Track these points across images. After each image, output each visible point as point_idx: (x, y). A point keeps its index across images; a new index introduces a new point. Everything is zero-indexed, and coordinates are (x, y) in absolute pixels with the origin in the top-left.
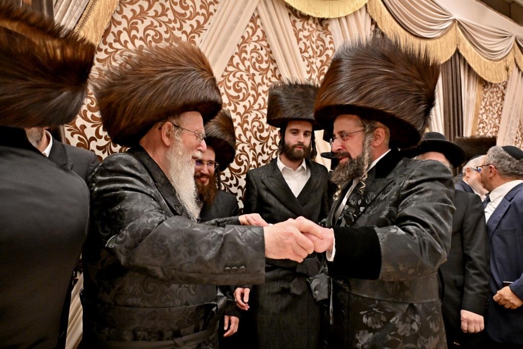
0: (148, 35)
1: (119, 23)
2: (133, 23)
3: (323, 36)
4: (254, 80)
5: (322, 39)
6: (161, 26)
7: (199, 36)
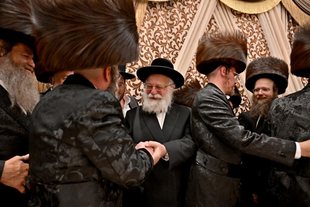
0: (157, 36)
1: (143, 31)
2: (149, 31)
3: (252, 24)
5: (251, 26)
7: (181, 34)
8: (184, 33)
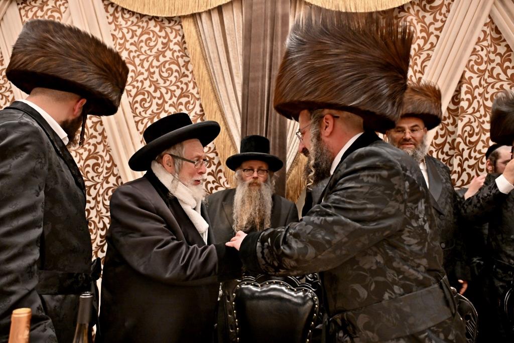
7: (420, 57)
8: (424, 56)
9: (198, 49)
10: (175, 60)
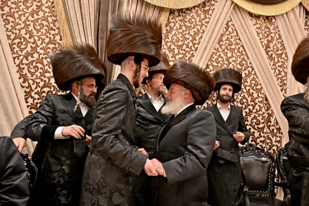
0: (174, 39)
3: (269, 25)
4: (227, 56)
5: (268, 27)
6: (179, 34)
7: (198, 36)
9: (64, 13)
10: (46, 18)
